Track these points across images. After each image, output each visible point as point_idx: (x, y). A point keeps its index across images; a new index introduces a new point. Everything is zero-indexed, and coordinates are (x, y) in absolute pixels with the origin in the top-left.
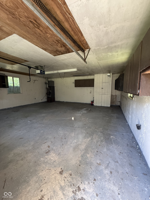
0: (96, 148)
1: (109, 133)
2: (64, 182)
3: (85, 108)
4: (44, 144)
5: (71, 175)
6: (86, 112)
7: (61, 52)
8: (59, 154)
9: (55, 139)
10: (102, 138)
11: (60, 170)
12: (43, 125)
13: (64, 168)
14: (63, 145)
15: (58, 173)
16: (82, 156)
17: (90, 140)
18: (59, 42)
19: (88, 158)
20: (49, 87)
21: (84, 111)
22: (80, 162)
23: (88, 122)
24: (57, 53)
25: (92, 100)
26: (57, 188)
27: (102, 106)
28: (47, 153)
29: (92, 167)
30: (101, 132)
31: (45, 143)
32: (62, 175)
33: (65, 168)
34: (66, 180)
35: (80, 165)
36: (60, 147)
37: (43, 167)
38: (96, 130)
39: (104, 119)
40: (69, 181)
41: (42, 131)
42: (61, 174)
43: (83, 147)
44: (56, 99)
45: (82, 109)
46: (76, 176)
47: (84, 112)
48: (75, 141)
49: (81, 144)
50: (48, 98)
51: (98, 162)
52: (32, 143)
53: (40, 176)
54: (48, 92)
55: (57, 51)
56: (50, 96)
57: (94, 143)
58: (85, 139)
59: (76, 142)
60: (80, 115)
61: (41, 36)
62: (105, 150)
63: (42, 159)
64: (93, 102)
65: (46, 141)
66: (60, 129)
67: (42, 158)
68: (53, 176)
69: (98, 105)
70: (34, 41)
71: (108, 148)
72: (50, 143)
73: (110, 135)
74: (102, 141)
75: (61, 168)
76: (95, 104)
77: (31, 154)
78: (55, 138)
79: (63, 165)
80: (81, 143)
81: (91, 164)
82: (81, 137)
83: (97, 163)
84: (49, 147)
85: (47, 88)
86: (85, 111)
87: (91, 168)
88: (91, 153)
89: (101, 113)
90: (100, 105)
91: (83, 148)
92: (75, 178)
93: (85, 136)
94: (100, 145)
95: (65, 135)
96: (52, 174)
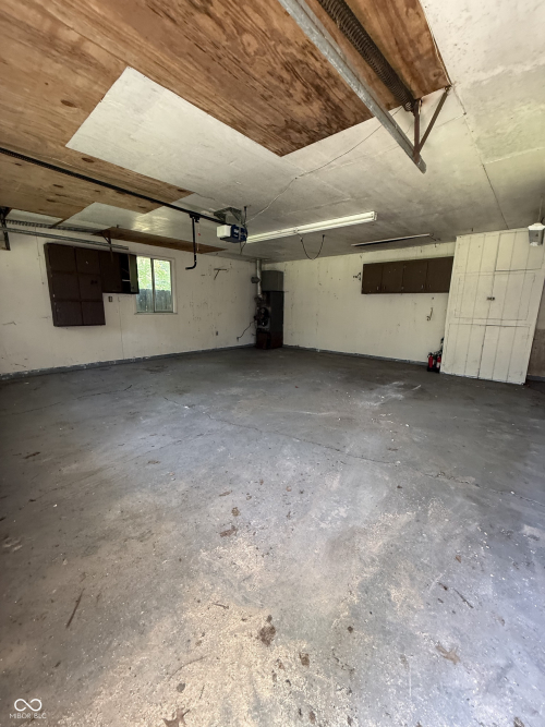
0: (441, 569)
1: (513, 505)
2: (271, 681)
3: (398, 379)
4: (219, 499)
5: (305, 661)
6: (400, 396)
7: (308, 131)
8: (269, 552)
9: (263, 487)
10: (474, 527)
11: (264, 624)
12: (229, 428)
13: (282, 619)
14: (288, 516)
15: (255, 632)
16: (365, 589)
17: (409, 523)
18: (295, 72)
19: (394, 605)
20: (263, 292)
21: (392, 393)
22: (355, 613)
23: (405, 438)
24: (289, 136)
25: (435, 349)
26: (240, 699)
27: (482, 377)
28: (224, 534)
29: (409, 658)
30: (469, 497)
31: (224, 495)
32: (267, 650)
33: (285, 621)
34: (281, 674)
35: (350, 629)
36: (276, 525)
37: (203, 589)
38: (446, 480)
39: (490, 436)
40: (295, 688)
41: (222, 449)
42: (263, 640)
43: (374, 546)
44: (287, 341)
45: (384, 384)
46: (329, 677)
47: (394, 396)
48: (343, 512)
49: (364, 532)
50: (259, 332)
51: (446, 644)
52: (183, 486)
53: (186, 621)
54: (259, 312)
55: (291, 125)
56: (267, 327)
57: (431, 539)
58: (388, 511)
59: (345, 516)
60: (376, 405)
61: (220, 53)
62: (487, 589)
63: (204, 554)
64: (436, 357)
65: (228, 488)
66: (285, 451)
67: (207, 550)
68: (233, 641)
69: (460, 373)
70: (197, 87)
71: (502, 582)
72: (244, 497)
73: (518, 518)
74: (470, 540)
75: (266, 613)
76: (446, 367)
77: (173, 524)
78: (262, 482)
79: (277, 604)
80: (364, 526)
81: (407, 641)
82: (368, 498)
83: (439, 648)
84: (235, 512)
85: (257, 298)
86: (398, 392)
87: (404, 661)
88: (413, 586)
89: (477, 410)
90: (471, 373)
91: (375, 550)
92: (321, 682)
93: (388, 499)
94: (458, 559)
95: (301, 478)
96: (233, 628)
